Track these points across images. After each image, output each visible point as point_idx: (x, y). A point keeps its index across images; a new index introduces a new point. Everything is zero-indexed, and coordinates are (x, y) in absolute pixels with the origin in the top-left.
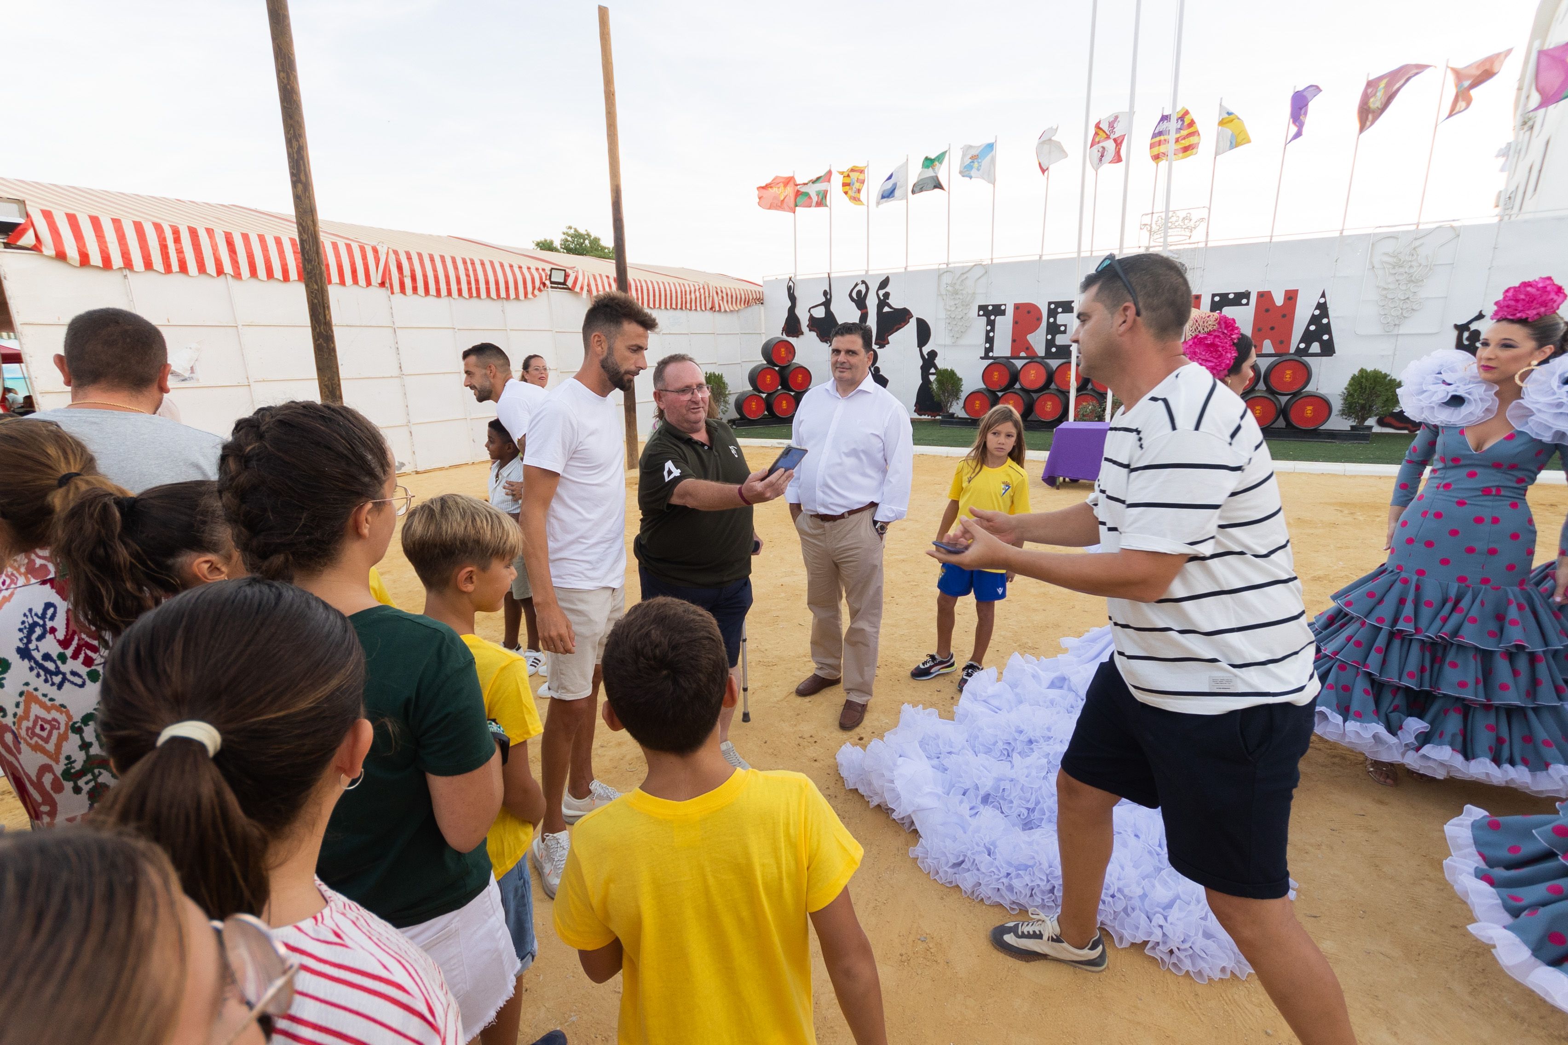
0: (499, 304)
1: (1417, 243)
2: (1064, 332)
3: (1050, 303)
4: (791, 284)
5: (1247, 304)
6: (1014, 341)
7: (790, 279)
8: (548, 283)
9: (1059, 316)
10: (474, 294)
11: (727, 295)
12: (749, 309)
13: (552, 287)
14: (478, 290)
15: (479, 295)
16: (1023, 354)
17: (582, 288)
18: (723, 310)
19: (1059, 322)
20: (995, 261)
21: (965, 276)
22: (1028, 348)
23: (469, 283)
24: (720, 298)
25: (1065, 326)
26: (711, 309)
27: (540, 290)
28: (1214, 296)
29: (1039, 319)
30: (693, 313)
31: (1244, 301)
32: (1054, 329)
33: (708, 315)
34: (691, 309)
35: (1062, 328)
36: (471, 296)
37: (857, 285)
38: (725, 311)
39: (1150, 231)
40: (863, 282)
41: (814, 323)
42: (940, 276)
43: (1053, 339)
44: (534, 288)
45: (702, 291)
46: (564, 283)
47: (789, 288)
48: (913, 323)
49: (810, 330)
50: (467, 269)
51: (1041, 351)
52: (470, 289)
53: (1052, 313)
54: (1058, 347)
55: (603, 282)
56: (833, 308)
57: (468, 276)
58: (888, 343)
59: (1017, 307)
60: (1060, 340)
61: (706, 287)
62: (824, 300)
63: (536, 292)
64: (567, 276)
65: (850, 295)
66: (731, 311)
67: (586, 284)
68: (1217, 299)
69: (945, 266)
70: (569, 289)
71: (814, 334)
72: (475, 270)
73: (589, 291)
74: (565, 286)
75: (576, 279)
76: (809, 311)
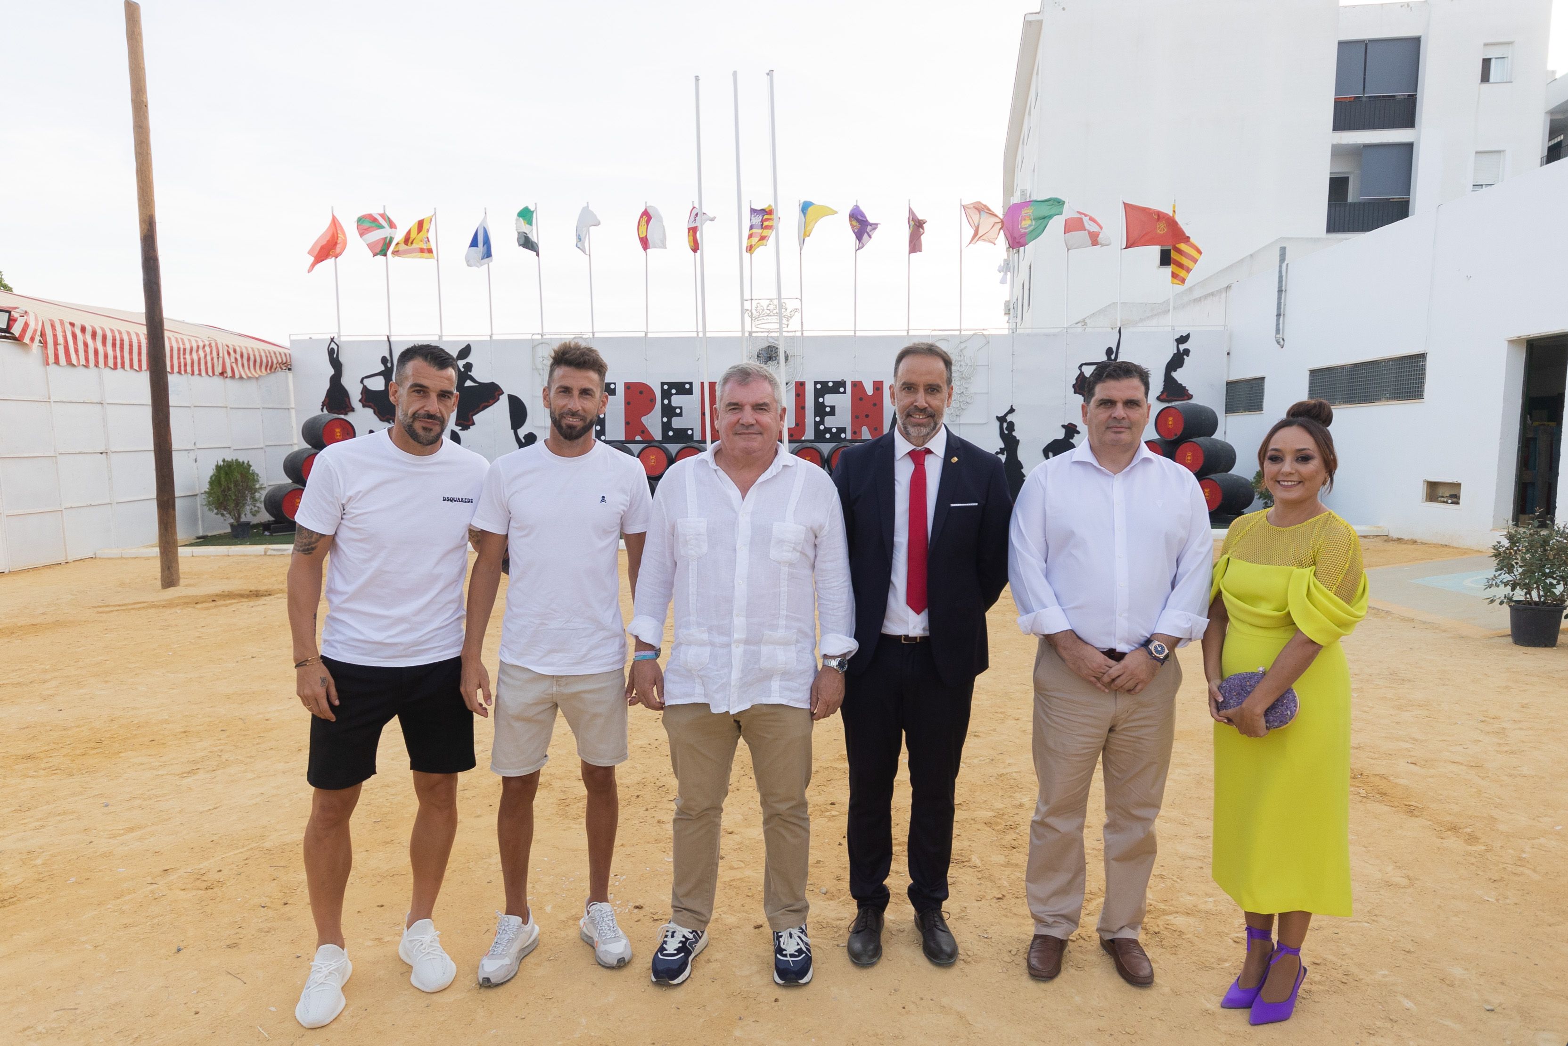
1: (963, 346)
2: (680, 415)
3: (663, 384)
4: (333, 345)
5: (844, 392)
6: (627, 423)
7: (332, 340)
9: (673, 398)
11: (242, 356)
12: (273, 376)
16: (638, 438)
17: (32, 339)
18: (237, 375)
19: (674, 404)
20: (596, 335)
22: (644, 431)
24: (233, 360)
25: (681, 408)
26: (222, 374)
28: (816, 383)
29: (653, 400)
30: (196, 377)
31: (842, 390)
32: (669, 411)
33: (217, 381)
34: (193, 374)
35: (678, 411)
38: (241, 378)
39: (752, 316)
41: (370, 398)
42: (534, 348)
43: (669, 421)
45: (208, 349)
46: (7, 331)
47: (331, 352)
48: (504, 401)
49: (364, 406)
51: (658, 435)
53: (666, 394)
54: (676, 431)
55: (64, 332)
58: (473, 424)
59: (628, 386)
60: (677, 423)
61: (213, 345)
62: (382, 368)
64: (11, 321)
66: (249, 378)
67: (39, 333)
68: (819, 386)
69: (539, 337)
70: (12, 338)
71: (370, 412)
73: (44, 343)
74: (7, 335)
75: (26, 325)
76: (362, 381)
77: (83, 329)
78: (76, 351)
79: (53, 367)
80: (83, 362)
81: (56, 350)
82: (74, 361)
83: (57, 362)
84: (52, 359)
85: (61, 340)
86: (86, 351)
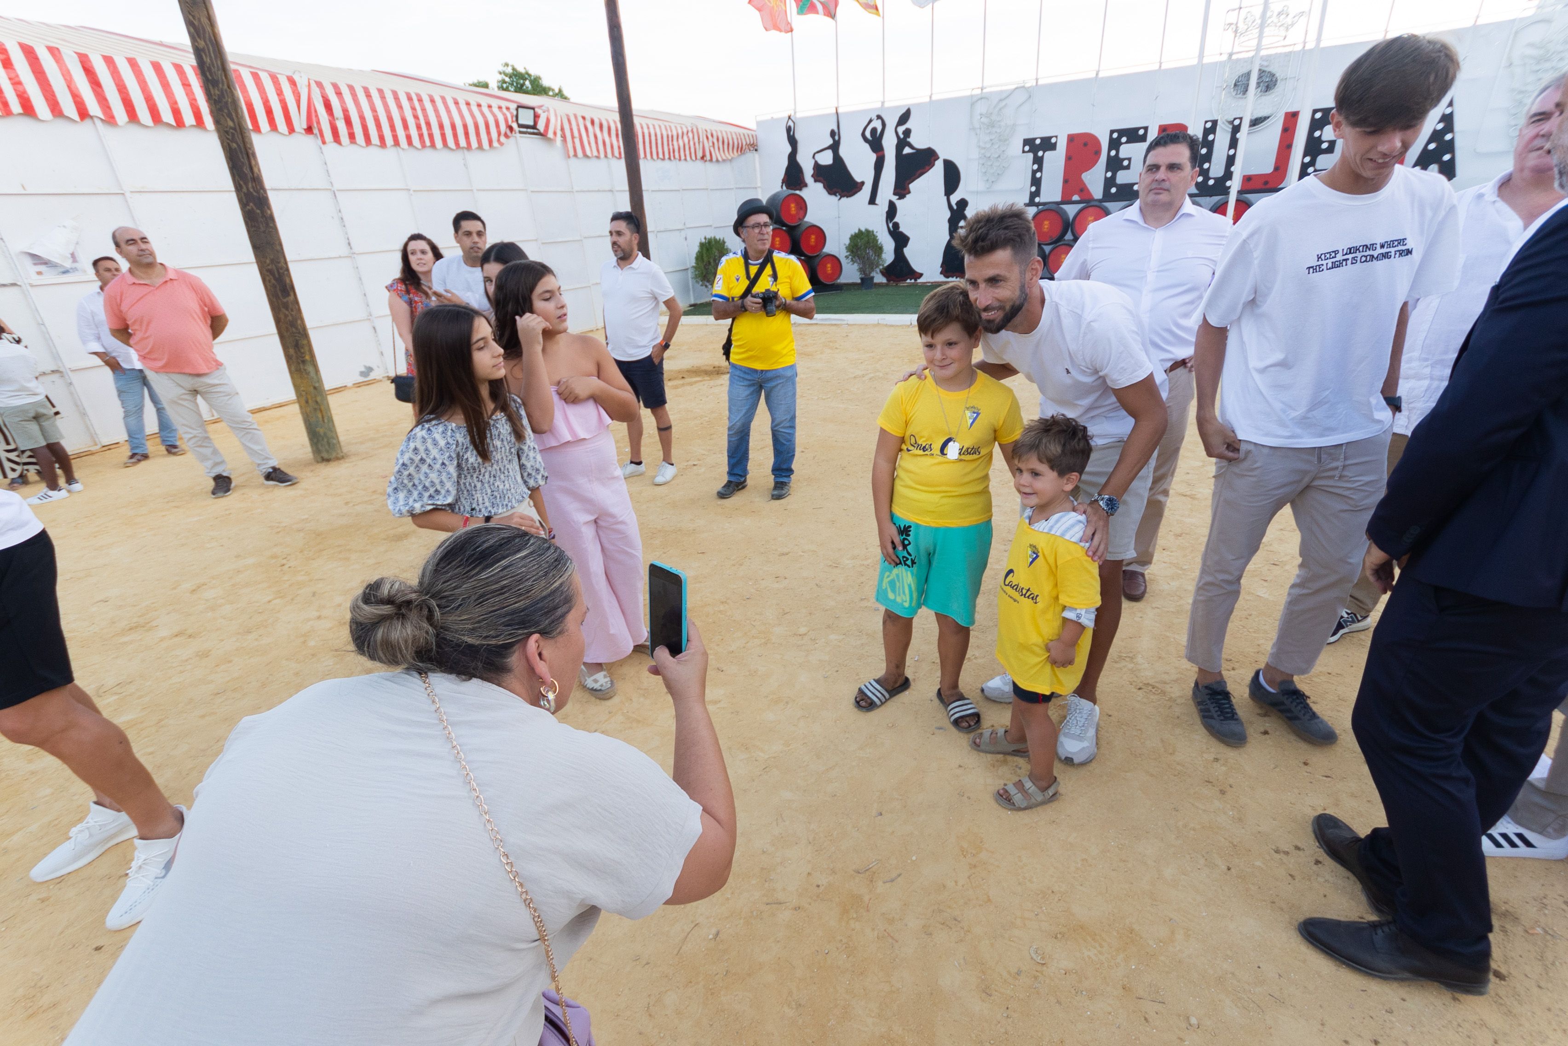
0: (458, 156)
2: (1128, 167)
3: (1112, 132)
4: (791, 123)
6: (1066, 181)
7: (789, 118)
8: (515, 125)
9: (1122, 147)
10: (428, 143)
11: (718, 140)
12: (743, 158)
13: (520, 132)
14: (431, 136)
15: (433, 145)
16: (1076, 198)
17: (555, 133)
18: (714, 159)
19: (1122, 155)
20: (1040, 82)
21: (1003, 104)
22: (1083, 190)
23: (419, 127)
24: (711, 144)
25: (1129, 159)
26: (702, 158)
27: (506, 136)
28: (1315, 111)
29: (1098, 153)
30: (683, 163)
32: (1115, 164)
33: (699, 164)
34: (680, 160)
35: (1126, 163)
36: (424, 145)
37: (871, 121)
38: (717, 161)
39: (1236, 32)
40: (879, 117)
41: (820, 172)
42: (973, 104)
43: (1114, 177)
44: (499, 134)
45: (690, 135)
46: (534, 127)
47: (789, 129)
48: (939, 166)
49: (816, 181)
50: (414, 109)
51: (1098, 192)
52: (421, 136)
53: (1115, 144)
54: (1120, 187)
55: (578, 125)
56: (842, 152)
57: (416, 117)
58: (909, 192)
59: (1071, 139)
60: (1122, 178)
61: (695, 130)
63: (503, 139)
64: (536, 117)
65: (863, 135)
66: (724, 160)
67: (559, 128)
68: (1318, 115)
69: (978, 92)
70: (539, 134)
71: (820, 186)
72: (424, 110)
73: (564, 137)
74: (535, 131)
75: (548, 121)
76: (814, 157)
77: (593, 122)
78: (589, 143)
79: (573, 160)
80: (595, 153)
81: (574, 142)
82: (588, 153)
83: (576, 155)
84: (572, 153)
85: (576, 134)
86: (597, 143)
